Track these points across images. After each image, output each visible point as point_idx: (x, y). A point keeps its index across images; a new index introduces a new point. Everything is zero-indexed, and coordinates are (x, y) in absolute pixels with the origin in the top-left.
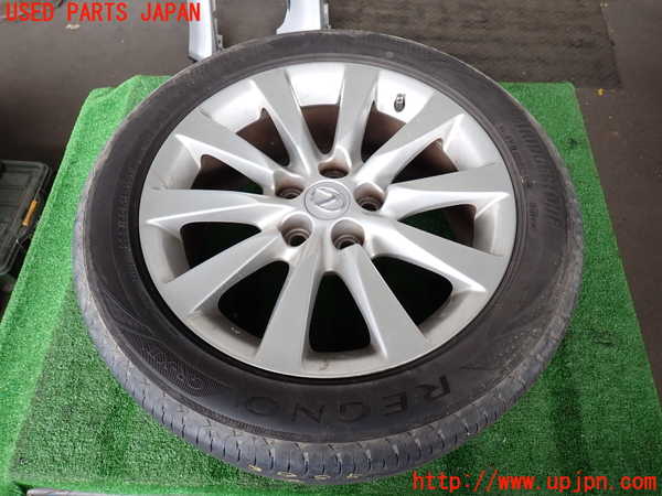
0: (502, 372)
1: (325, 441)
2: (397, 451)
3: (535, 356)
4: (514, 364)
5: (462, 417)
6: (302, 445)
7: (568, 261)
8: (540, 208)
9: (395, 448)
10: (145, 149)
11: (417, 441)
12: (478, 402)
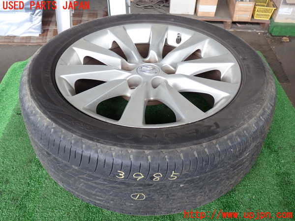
0: (244, 121)
1: (159, 149)
2: (196, 156)
3: (260, 117)
4: (250, 118)
5: (227, 139)
6: (147, 152)
7: (268, 83)
8: (251, 66)
9: (195, 153)
10: (58, 51)
11: (206, 150)
12: (234, 133)
